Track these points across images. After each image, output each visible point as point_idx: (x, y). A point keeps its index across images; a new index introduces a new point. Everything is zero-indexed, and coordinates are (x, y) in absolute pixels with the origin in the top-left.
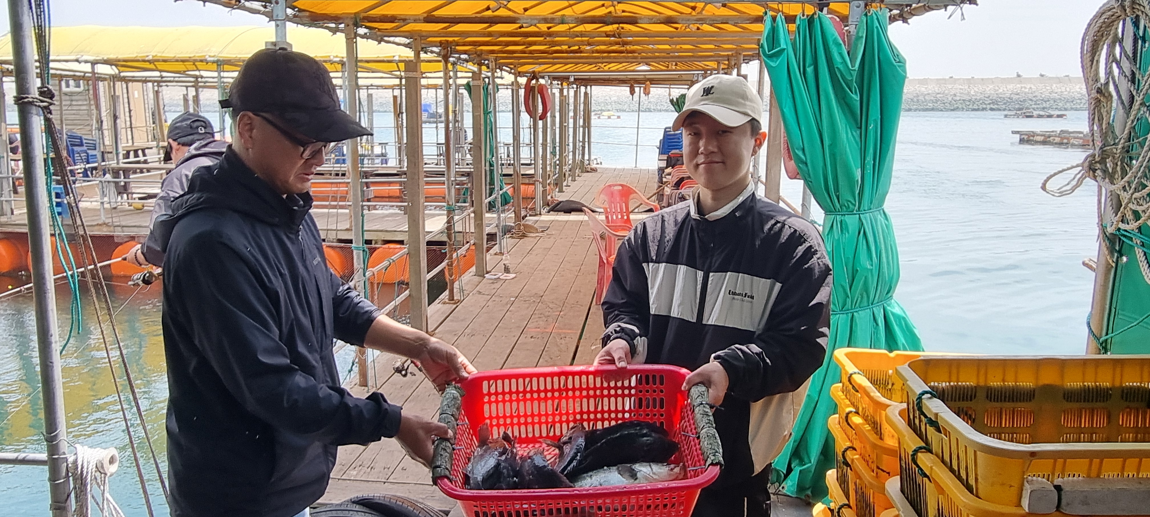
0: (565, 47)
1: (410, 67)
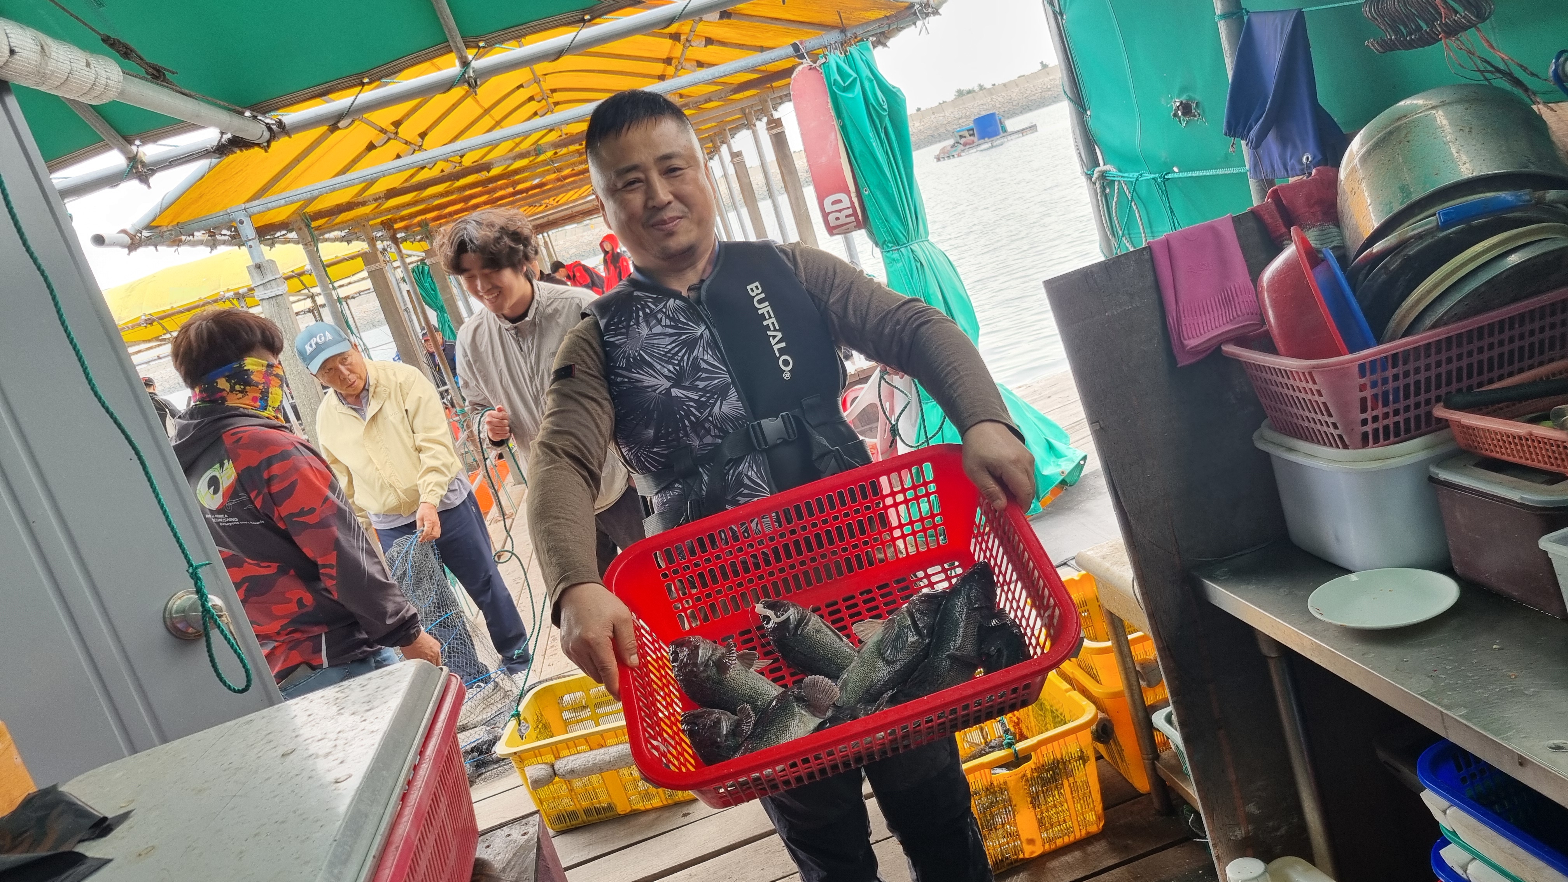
0: (511, 190)
1: (369, 258)
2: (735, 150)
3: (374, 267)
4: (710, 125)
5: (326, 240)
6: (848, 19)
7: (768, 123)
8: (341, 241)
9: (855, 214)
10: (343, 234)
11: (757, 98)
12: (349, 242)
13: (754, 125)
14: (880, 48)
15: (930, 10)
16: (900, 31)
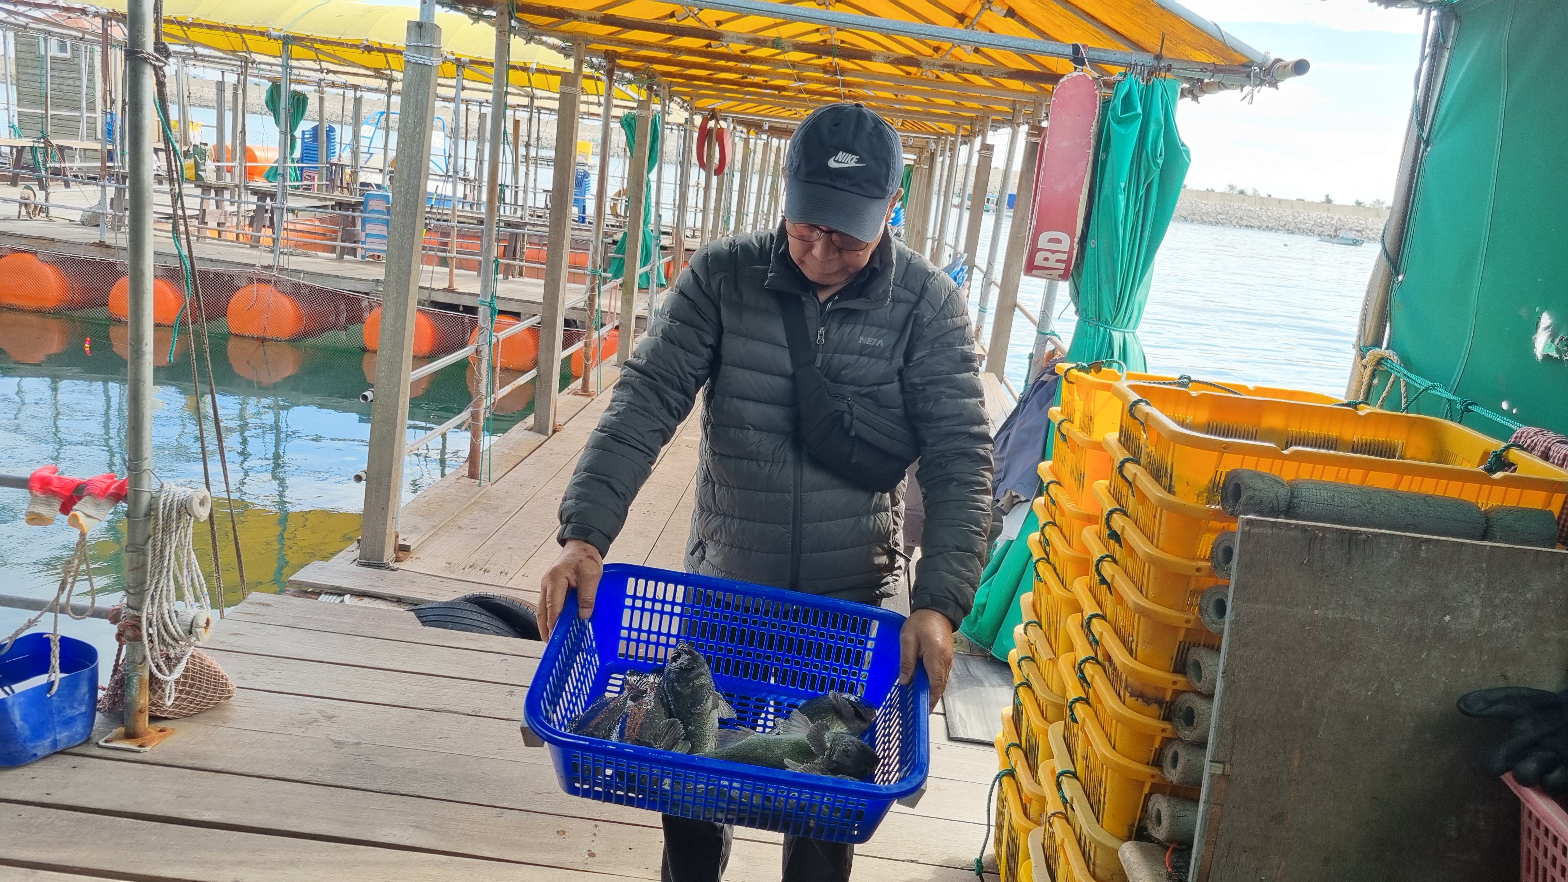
1: (568, 79)
2: (989, 141)
3: (569, 90)
4: (975, 105)
5: (543, 43)
6: (1170, 50)
7: (1033, 127)
8: (559, 52)
9: (1068, 262)
10: (563, 45)
11: (1033, 97)
12: (567, 56)
13: (1018, 125)
14: (1188, 100)
15: (1268, 78)
16: (1221, 89)
